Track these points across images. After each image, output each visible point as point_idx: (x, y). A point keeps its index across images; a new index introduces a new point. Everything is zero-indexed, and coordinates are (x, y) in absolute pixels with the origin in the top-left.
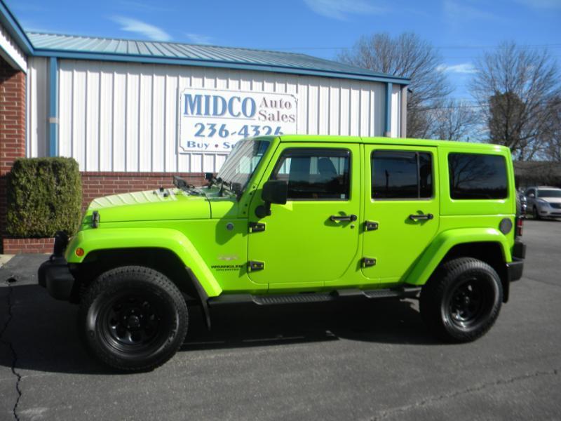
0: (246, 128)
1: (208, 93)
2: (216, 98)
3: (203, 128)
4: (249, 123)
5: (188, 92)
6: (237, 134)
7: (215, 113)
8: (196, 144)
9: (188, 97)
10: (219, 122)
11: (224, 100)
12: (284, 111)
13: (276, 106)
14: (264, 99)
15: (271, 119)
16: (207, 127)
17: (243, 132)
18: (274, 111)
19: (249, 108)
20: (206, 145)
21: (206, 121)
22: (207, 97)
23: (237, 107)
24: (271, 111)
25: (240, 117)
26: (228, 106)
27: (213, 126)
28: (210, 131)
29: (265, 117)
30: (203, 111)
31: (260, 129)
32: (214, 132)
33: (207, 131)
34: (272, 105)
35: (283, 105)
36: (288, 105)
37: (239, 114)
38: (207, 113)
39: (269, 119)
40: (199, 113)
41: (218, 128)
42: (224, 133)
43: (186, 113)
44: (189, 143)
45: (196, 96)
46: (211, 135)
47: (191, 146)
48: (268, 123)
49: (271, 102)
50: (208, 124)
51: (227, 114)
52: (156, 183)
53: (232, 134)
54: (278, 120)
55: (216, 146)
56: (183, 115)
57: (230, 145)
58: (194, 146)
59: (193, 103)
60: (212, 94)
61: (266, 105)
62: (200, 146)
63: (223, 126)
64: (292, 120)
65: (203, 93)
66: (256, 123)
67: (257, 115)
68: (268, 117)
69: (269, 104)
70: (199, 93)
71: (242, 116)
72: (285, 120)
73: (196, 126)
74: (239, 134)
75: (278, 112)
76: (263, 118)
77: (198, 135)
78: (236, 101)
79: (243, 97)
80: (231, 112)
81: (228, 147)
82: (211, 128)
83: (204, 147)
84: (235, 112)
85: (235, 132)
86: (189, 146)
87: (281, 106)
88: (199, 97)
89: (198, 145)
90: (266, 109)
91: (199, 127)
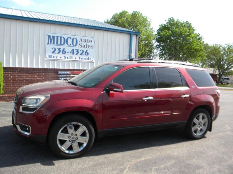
0: (73, 50)
1: (58, 35)
2: (61, 37)
3: (55, 50)
4: (75, 48)
5: (49, 34)
6: (69, 53)
7: (61, 44)
8: (52, 56)
9: (49, 36)
10: (62, 48)
11: (64, 39)
12: (89, 44)
13: (86, 42)
14: (81, 38)
15: (84, 47)
16: (57, 50)
17: (72, 52)
18: (85, 44)
19: (75, 42)
20: (56, 57)
21: (57, 47)
22: (57, 37)
23: (70, 42)
24: (84, 44)
25: (71, 46)
26: (66, 41)
27: (59, 49)
28: (58, 51)
29: (81, 46)
30: (56, 43)
31: (79, 51)
32: (60, 51)
33: (57, 51)
34: (84, 41)
35: (89, 41)
36: (91, 41)
37: (71, 44)
38: (57, 43)
39: (83, 47)
40: (54, 43)
41: (61, 50)
42: (64, 52)
43: (48, 43)
44: (49, 56)
45: (53, 36)
46: (59, 53)
47: (50, 57)
48: (82, 49)
49: (84, 40)
50: (57, 48)
51: (66, 44)
52: (35, 72)
53: (68, 53)
54: (87, 47)
55: (61, 57)
56: (47, 44)
57: (67, 57)
58: (51, 57)
59: (51, 39)
60: (59, 35)
61: (82, 41)
62: (54, 57)
63: (64, 49)
64: (92, 48)
65: (56, 35)
66: (78, 48)
67: (78, 45)
68: (82, 46)
69: (83, 41)
70: (54, 35)
71: (72, 45)
72: (89, 48)
73: (52, 49)
74: (70, 53)
75: (87, 44)
76: (80, 46)
77: (53, 52)
78: (69, 39)
79: (72, 37)
80: (67, 44)
81: (66, 58)
82: (58, 50)
83: (56, 58)
84: (69, 44)
85: (69, 52)
86: (49, 57)
87: (88, 42)
88: (54, 37)
89: (53, 57)
90: (82, 43)
91: (54, 49)
